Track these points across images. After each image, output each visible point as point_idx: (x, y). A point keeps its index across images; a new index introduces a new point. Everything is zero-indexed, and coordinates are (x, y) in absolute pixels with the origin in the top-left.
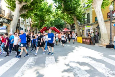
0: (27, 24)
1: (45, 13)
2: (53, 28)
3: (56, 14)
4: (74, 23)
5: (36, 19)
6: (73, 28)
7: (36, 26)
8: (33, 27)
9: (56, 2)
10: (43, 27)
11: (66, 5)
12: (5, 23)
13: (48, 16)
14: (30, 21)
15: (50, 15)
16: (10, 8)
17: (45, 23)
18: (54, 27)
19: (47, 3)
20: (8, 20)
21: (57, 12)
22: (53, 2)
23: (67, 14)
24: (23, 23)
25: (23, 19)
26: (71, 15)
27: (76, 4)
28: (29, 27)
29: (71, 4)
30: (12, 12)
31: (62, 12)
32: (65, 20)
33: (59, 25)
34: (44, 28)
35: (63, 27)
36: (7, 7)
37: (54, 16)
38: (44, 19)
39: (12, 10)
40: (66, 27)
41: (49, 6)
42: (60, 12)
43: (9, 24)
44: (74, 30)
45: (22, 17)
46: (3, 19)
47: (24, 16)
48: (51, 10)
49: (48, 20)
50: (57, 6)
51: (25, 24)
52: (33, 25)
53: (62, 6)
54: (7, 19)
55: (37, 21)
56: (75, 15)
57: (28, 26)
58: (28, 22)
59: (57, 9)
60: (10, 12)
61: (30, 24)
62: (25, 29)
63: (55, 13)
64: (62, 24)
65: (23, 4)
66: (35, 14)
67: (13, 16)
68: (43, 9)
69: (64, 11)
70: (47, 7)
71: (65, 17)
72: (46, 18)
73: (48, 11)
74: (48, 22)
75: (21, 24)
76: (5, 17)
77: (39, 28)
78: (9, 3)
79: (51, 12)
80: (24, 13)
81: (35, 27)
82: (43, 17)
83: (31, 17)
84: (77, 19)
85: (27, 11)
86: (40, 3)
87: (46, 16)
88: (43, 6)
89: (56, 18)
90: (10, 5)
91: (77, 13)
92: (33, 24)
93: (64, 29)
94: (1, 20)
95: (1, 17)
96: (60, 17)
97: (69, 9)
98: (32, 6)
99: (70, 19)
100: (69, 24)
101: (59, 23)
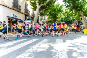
0: (44, 21)
1: (57, 12)
3: (66, 13)
4: (81, 19)
7: (51, 22)
9: (66, 3)
11: (74, 4)
12: (30, 20)
14: (46, 18)
15: (61, 13)
17: (57, 20)
19: (59, 5)
21: (66, 10)
22: (64, 3)
23: (75, 11)
24: (42, 20)
25: (41, 17)
26: (79, 11)
27: (83, 2)
29: (78, 2)
30: (35, 12)
31: (70, 10)
32: (73, 17)
33: (68, 22)
35: (71, 23)
36: (31, 8)
37: (64, 14)
39: (34, 10)
40: (74, 23)
41: (61, 7)
42: (69, 10)
43: (32, 20)
44: (81, 25)
45: (40, 16)
46: (29, 17)
47: (42, 14)
48: (62, 10)
49: (59, 17)
50: (67, 6)
51: (42, 21)
52: (48, 21)
53: (70, 5)
54: (31, 17)
55: (51, 18)
56: (82, 12)
58: (44, 20)
59: (66, 8)
60: (33, 12)
61: (46, 21)
63: (64, 12)
64: (71, 21)
65: (42, 5)
66: (50, 13)
67: (35, 15)
68: (56, 9)
69: (72, 9)
70: (59, 7)
71: (73, 15)
73: (60, 11)
74: (59, 19)
76: (30, 15)
78: (33, 5)
79: (62, 11)
80: (42, 11)
81: (49, 23)
82: (55, 15)
83: (47, 14)
84: (84, 14)
85: (44, 10)
86: (53, 4)
87: (58, 14)
88: (55, 7)
89: (66, 16)
91: (84, 9)
94: (28, 18)
95: (28, 16)
96: (69, 14)
97: (76, 7)
98: (48, 6)
99: (78, 15)
100: (77, 21)
101: (68, 20)
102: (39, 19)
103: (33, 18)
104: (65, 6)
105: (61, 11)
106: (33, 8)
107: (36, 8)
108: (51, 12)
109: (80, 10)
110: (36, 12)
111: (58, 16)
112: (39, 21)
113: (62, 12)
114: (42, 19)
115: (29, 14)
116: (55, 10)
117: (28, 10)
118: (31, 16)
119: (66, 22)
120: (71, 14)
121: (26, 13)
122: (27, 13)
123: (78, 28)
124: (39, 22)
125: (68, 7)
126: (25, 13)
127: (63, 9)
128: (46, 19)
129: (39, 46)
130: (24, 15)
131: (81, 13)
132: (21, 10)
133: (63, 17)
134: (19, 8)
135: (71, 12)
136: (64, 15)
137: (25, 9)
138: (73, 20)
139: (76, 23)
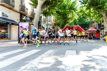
0: (49, 23)
1: (68, 10)
2: (77, 27)
3: (81, 11)
4: (103, 21)
5: (59, 18)
6: (102, 28)
7: (58, 25)
8: (55, 25)
12: (28, 21)
13: (71, 14)
14: (52, 19)
15: (74, 13)
16: (33, 4)
17: (68, 23)
20: (31, 18)
21: (81, 8)
23: (93, 9)
24: (45, 22)
25: (45, 17)
26: (99, 10)
30: (35, 9)
31: (87, 8)
32: (91, 18)
33: (84, 25)
34: (67, 27)
35: (88, 27)
36: (29, 3)
37: (78, 13)
38: (67, 17)
39: (34, 7)
40: (93, 26)
41: (73, 3)
42: (85, 8)
43: (31, 22)
44: (103, 30)
45: (44, 15)
46: (26, 17)
47: (46, 14)
49: (71, 18)
51: (46, 23)
54: (29, 18)
55: (59, 20)
56: (104, 11)
57: (50, 26)
58: (49, 21)
59: (81, 4)
60: (32, 10)
61: (51, 23)
62: (47, 29)
63: (79, 10)
64: (88, 23)
66: (57, 12)
67: (35, 14)
68: (66, 6)
69: (90, 6)
70: (71, 4)
71: (92, 15)
72: (69, 16)
73: (72, 8)
74: (71, 20)
75: (43, 23)
76: (28, 15)
80: (45, 9)
82: (65, 15)
83: (53, 14)
84: (106, 15)
85: (48, 7)
87: (69, 14)
88: (65, 3)
89: (81, 16)
90: (33, 1)
92: (55, 22)
94: (24, 18)
95: (24, 15)
96: (86, 14)
97: (96, 3)
98: (54, 2)
99: (98, 15)
100: (96, 23)
101: (84, 22)
102: (41, 20)
103: (32, 19)
104: (80, 1)
105: (73, 10)
106: (32, 3)
107: (37, 4)
108: (59, 10)
109: (100, 8)
110: (37, 10)
111: (70, 16)
112: (42, 23)
113: (75, 11)
114: (45, 20)
115: (26, 12)
116: (64, 7)
117: (24, 7)
118: (30, 16)
119: (81, 25)
120: (88, 13)
121: (21, 12)
122: (24, 11)
123: (98, 34)
124: (42, 25)
125: (83, 3)
126: (20, 10)
127: (76, 6)
128: (52, 21)
129: (41, 60)
130: (19, 15)
131: (102, 12)
132: (14, 6)
133: (76, 17)
134: (11, 3)
135: (88, 11)
136: (79, 15)
137: (20, 6)
138: (90, 23)
139: (95, 27)
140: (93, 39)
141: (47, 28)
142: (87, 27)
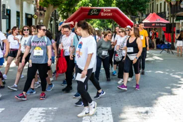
2: (112, 11)
6: (179, 13)
8: (45, 5)
10: (77, 8)
18: (114, 7)
28: (33, 6)
34: (82, 10)
35: (144, 10)
57: (29, 4)
62: (18, 13)
77: (63, 11)
81: (51, 7)
93: (147, 16)
119: (124, 3)
139: (163, 11)
140: (158, 48)
141: (19, 10)
142: (140, 11)
